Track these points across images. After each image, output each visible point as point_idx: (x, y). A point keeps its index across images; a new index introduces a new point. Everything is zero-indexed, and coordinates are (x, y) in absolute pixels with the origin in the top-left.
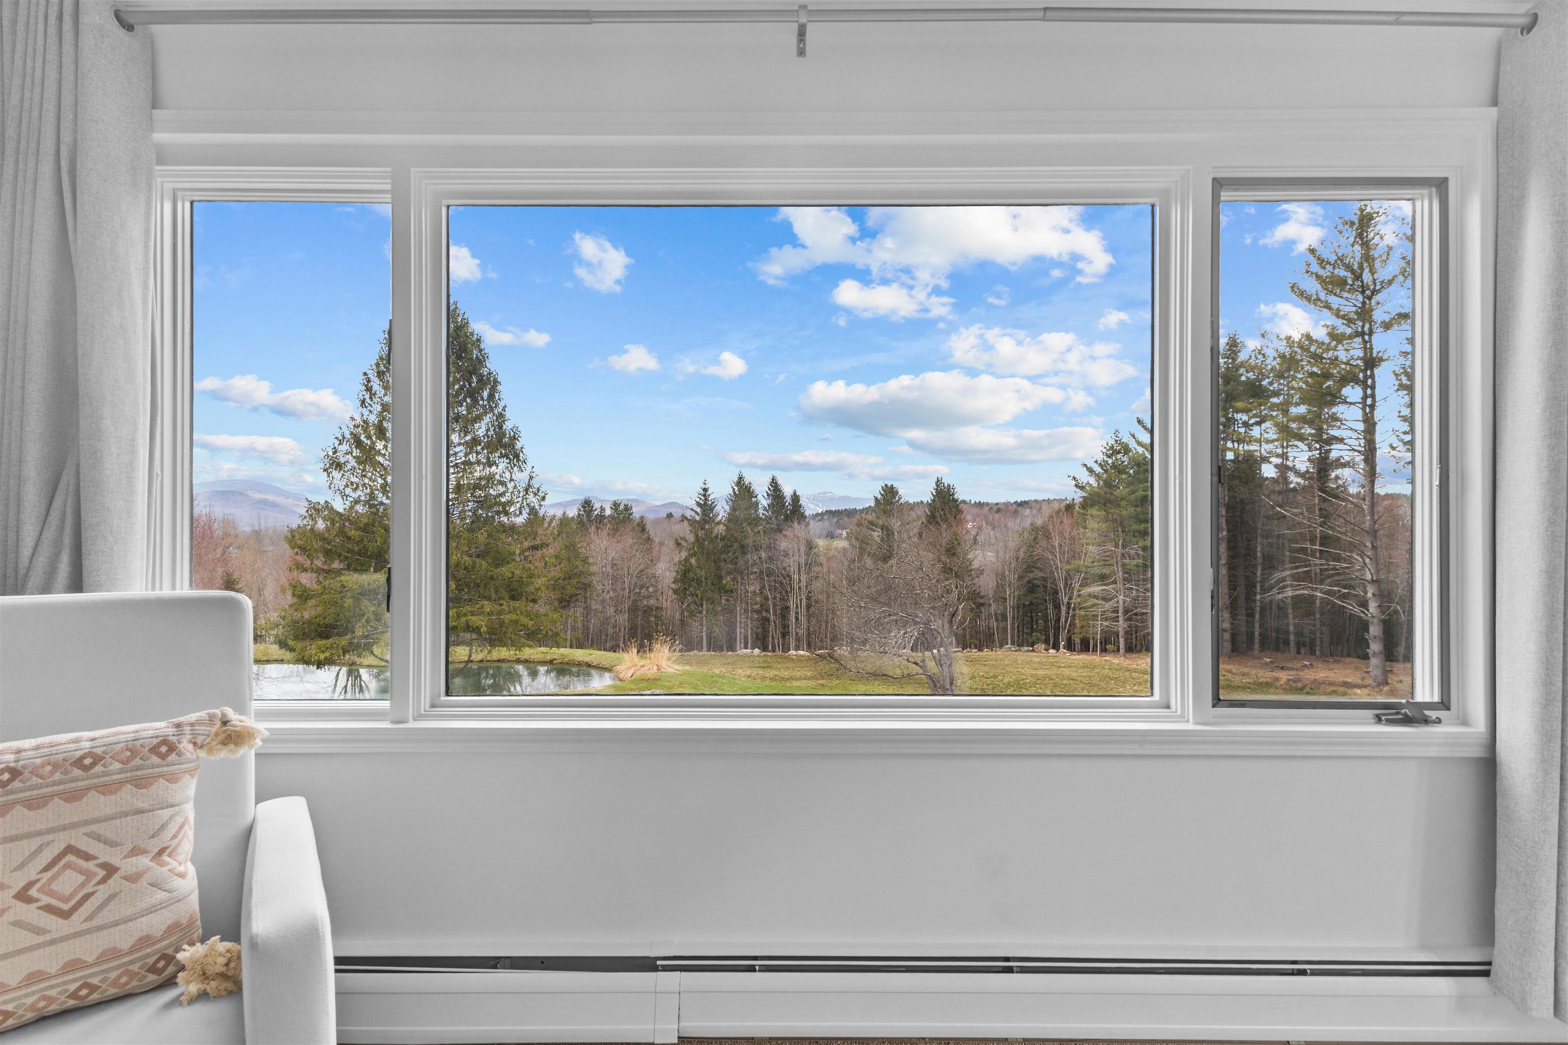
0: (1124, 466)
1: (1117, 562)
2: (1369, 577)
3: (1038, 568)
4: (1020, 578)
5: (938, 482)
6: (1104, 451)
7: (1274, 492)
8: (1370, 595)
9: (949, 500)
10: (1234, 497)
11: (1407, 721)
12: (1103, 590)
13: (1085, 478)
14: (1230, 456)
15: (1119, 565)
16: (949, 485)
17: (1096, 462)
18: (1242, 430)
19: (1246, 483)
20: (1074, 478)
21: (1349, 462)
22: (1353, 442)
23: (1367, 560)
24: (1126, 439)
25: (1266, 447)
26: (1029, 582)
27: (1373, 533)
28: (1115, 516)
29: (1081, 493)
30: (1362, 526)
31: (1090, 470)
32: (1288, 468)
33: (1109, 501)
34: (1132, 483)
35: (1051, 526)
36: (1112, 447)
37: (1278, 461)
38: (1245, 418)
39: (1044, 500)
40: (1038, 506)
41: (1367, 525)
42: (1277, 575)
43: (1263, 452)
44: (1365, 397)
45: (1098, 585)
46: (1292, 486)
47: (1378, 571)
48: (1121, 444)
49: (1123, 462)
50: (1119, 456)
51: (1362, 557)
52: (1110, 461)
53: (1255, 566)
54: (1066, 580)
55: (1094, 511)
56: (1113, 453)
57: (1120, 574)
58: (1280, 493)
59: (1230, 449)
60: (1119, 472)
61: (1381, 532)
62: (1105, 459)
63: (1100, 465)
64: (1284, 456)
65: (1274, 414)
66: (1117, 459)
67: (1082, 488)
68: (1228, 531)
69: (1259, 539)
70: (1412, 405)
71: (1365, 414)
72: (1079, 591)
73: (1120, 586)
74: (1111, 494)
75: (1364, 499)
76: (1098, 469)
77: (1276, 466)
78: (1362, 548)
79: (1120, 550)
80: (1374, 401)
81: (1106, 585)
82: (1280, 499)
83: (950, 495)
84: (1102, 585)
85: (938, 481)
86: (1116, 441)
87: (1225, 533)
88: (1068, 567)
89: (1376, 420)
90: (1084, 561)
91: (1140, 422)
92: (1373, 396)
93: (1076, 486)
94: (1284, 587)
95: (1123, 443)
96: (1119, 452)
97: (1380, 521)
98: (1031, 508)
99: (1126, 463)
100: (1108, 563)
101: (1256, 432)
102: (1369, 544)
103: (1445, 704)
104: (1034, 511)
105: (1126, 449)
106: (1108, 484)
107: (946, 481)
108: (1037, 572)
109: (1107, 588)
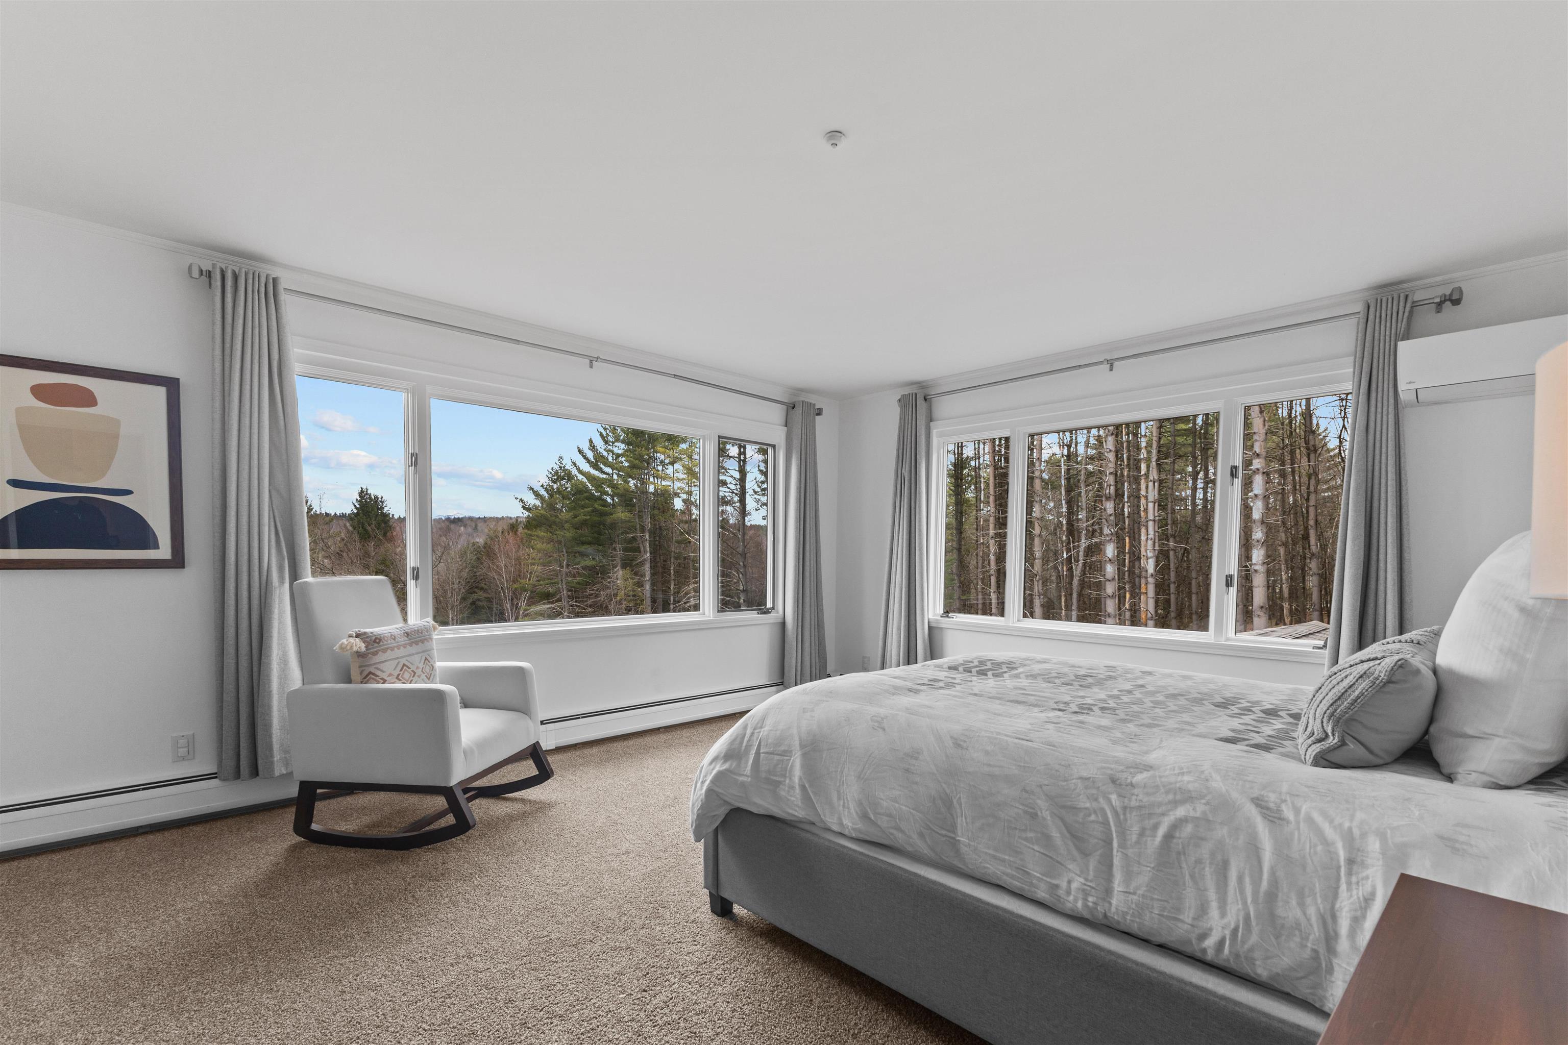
0: (567, 492)
1: (562, 580)
2: (741, 588)
3: (482, 589)
4: (464, 599)
5: (363, 494)
6: (550, 476)
7: (682, 521)
8: (742, 601)
9: (377, 515)
10: (655, 525)
11: (765, 613)
12: (549, 608)
13: (532, 500)
14: (652, 489)
15: (564, 583)
16: (376, 497)
17: (542, 486)
18: (660, 468)
19: (663, 513)
20: (521, 500)
21: (730, 501)
22: (733, 487)
23: (741, 576)
24: (569, 466)
25: (678, 484)
26: (473, 603)
27: (744, 555)
28: (560, 538)
29: (526, 514)
30: (738, 550)
31: (537, 494)
32: (692, 503)
33: (554, 522)
34: (574, 508)
35: (497, 546)
36: (557, 473)
37: (684, 496)
38: (662, 457)
39: (479, 518)
40: (473, 525)
41: (740, 550)
42: (686, 588)
43: (676, 487)
44: (740, 454)
45: (544, 604)
46: (694, 517)
47: (746, 583)
48: (565, 470)
49: (567, 488)
50: (563, 482)
51: (738, 573)
52: (555, 486)
53: (669, 581)
54: (512, 599)
55: (541, 533)
56: (557, 479)
57: (565, 592)
58: (686, 522)
59: (652, 483)
60: (563, 498)
61: (748, 555)
62: (551, 484)
63: (546, 490)
64: (690, 493)
65: (683, 457)
66: (561, 485)
67: (529, 510)
68: (651, 554)
69: (672, 560)
70: (766, 462)
71: (740, 466)
72: (525, 610)
73: (564, 603)
74: (557, 517)
75: (739, 531)
76: (543, 492)
77: (684, 501)
78: (738, 566)
79: (564, 570)
80: (745, 458)
81: (552, 603)
82: (686, 526)
83: (379, 509)
84: (549, 603)
85: (362, 491)
86: (560, 467)
87: (648, 555)
88: (515, 586)
89: (747, 471)
90: (529, 580)
91: (580, 451)
92: (745, 454)
93: (524, 507)
94: (689, 598)
95: (567, 470)
96: (564, 479)
97: (748, 547)
98: (465, 526)
99: (569, 489)
100: (553, 581)
101: (670, 470)
102: (741, 564)
103: (773, 608)
104: (470, 530)
105: (569, 476)
106: (551, 506)
107: (373, 492)
108: (481, 593)
109: (552, 606)
